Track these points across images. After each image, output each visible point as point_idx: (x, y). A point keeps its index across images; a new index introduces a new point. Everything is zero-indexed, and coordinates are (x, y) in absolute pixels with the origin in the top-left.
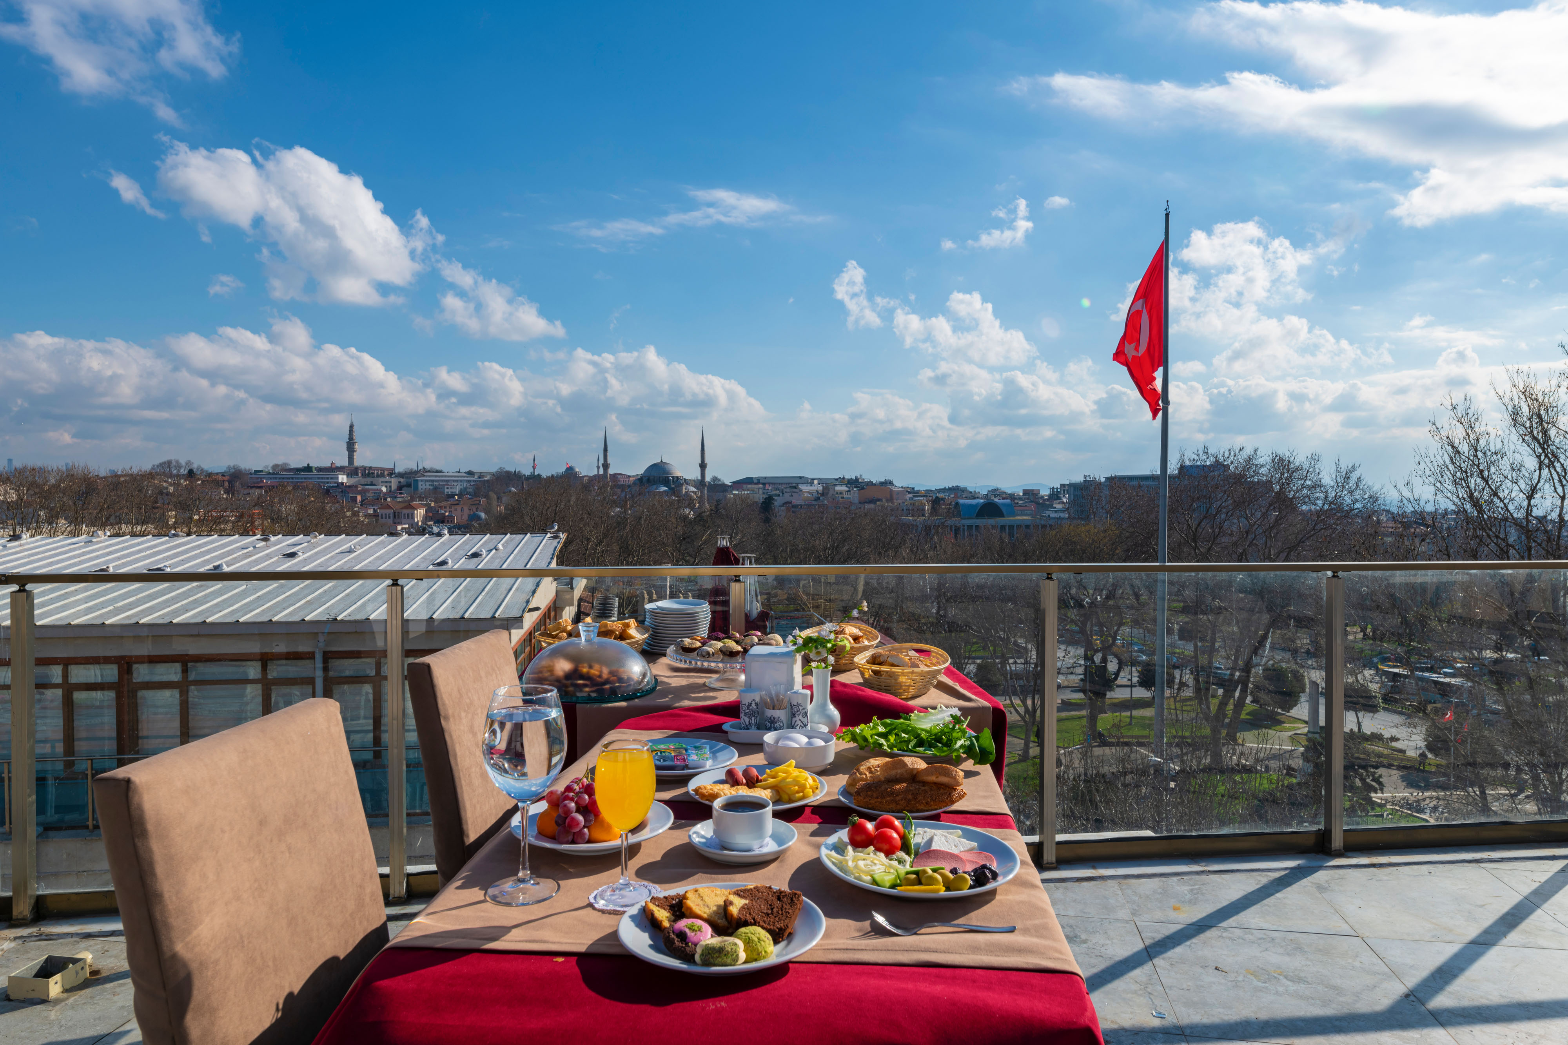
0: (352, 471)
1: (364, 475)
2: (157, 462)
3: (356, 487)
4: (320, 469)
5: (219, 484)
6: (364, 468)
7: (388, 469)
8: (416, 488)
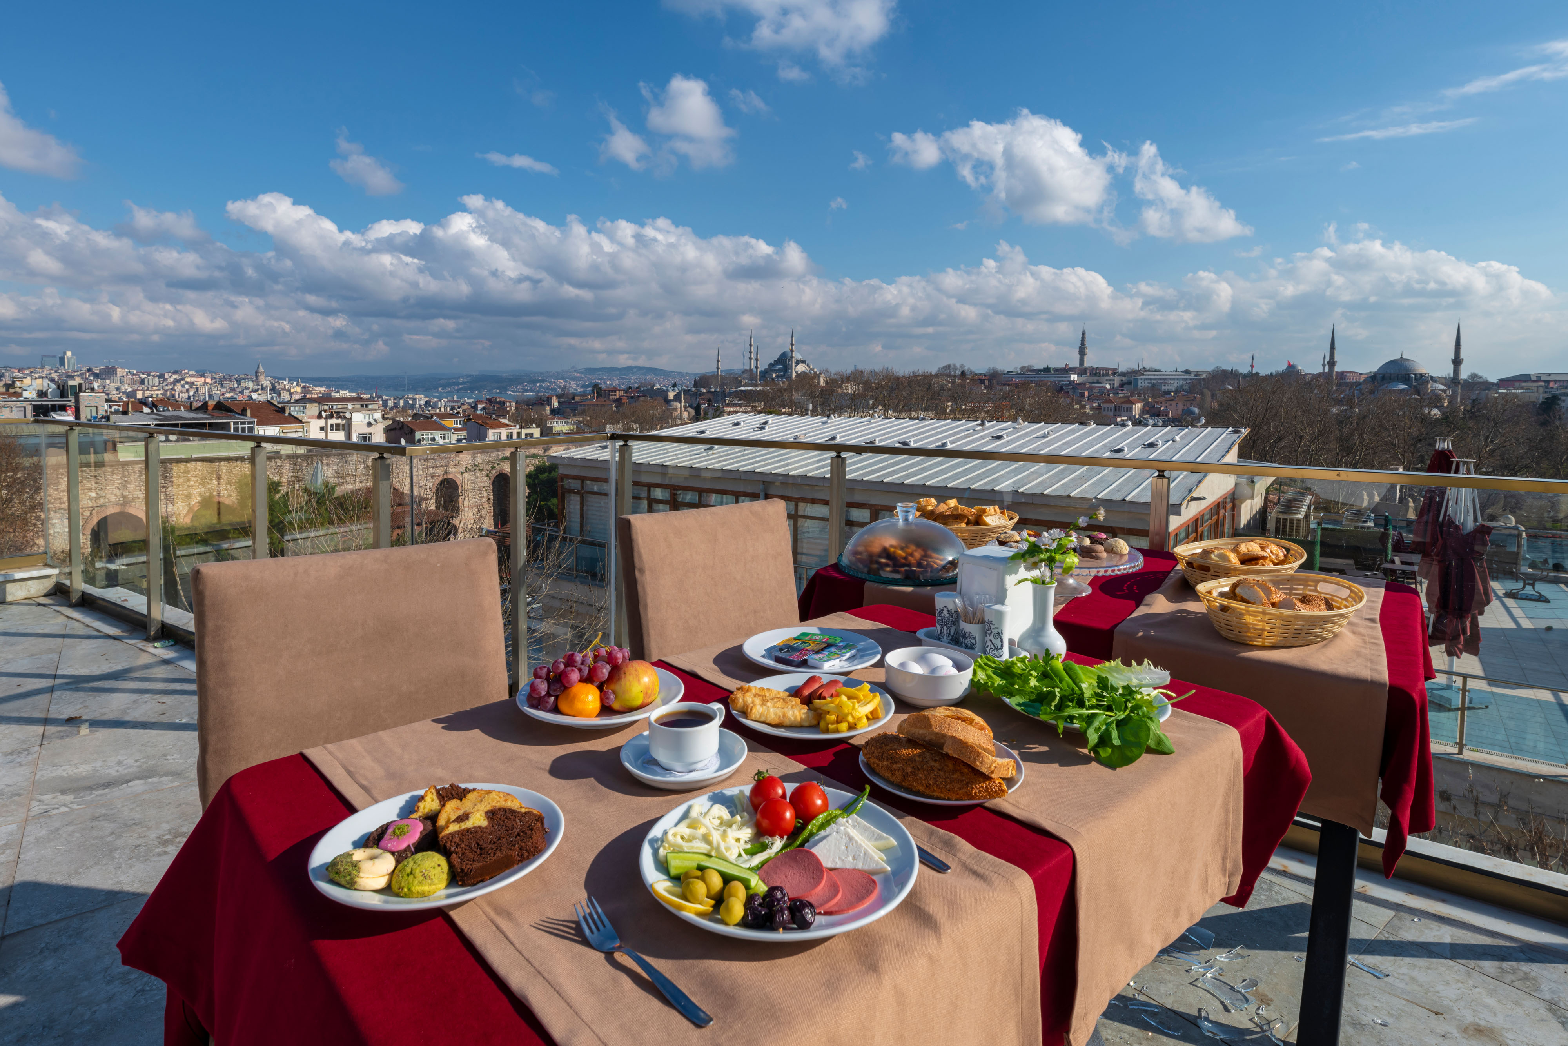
0: (1082, 371)
1: (1092, 374)
2: (941, 366)
3: (1085, 384)
4: (1056, 370)
5: (982, 382)
6: (1093, 369)
7: (1112, 369)
8: (1136, 385)
